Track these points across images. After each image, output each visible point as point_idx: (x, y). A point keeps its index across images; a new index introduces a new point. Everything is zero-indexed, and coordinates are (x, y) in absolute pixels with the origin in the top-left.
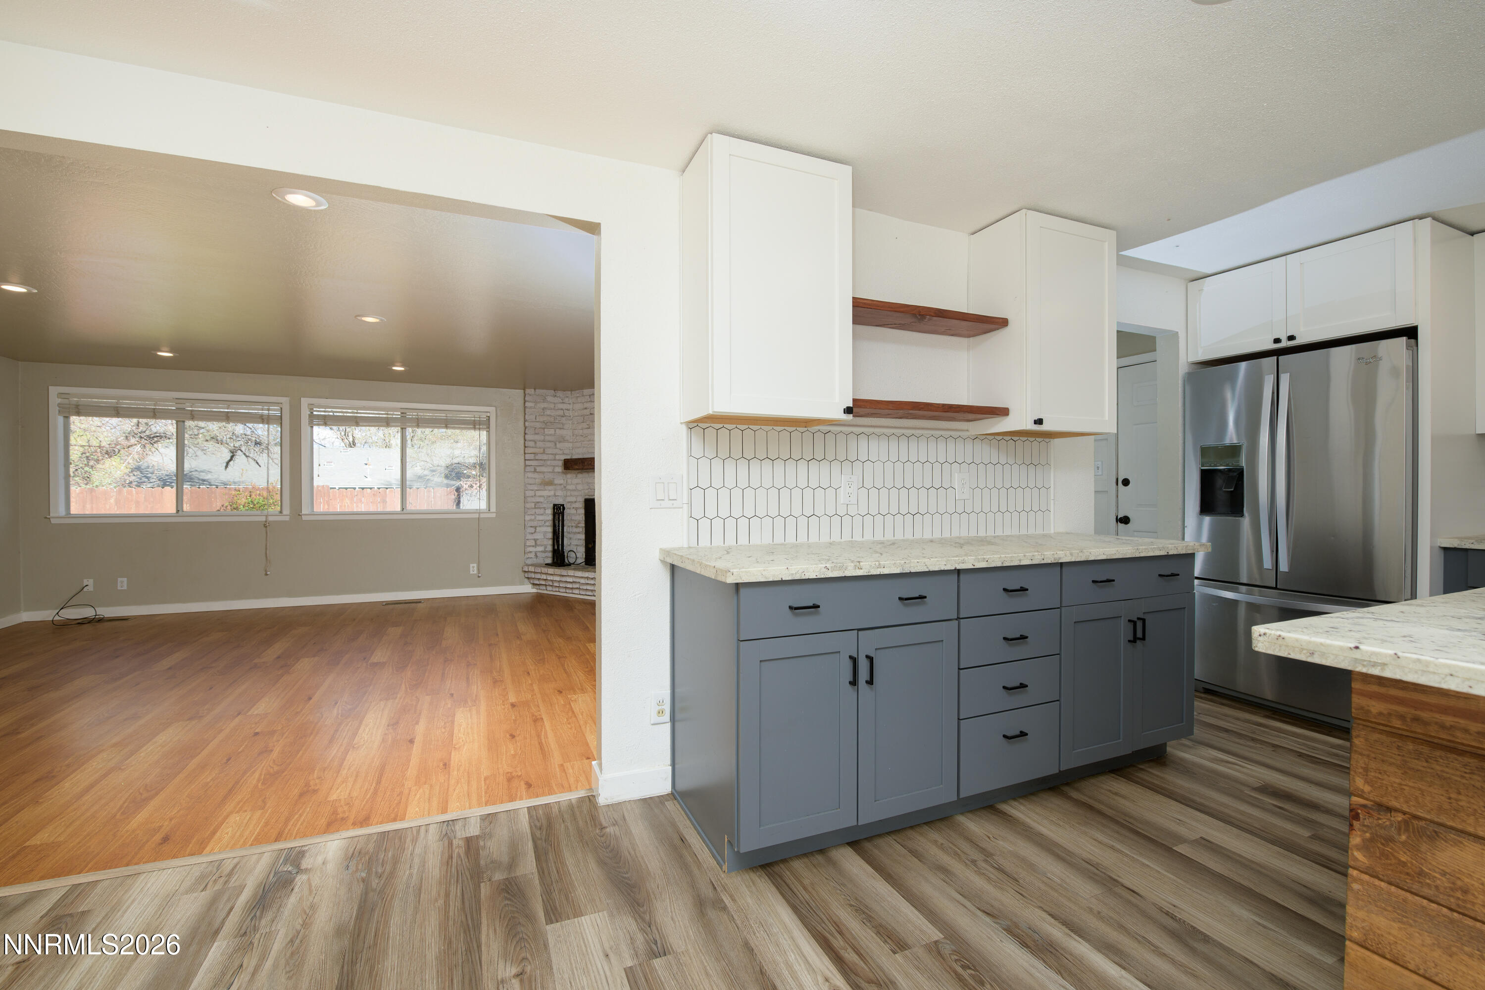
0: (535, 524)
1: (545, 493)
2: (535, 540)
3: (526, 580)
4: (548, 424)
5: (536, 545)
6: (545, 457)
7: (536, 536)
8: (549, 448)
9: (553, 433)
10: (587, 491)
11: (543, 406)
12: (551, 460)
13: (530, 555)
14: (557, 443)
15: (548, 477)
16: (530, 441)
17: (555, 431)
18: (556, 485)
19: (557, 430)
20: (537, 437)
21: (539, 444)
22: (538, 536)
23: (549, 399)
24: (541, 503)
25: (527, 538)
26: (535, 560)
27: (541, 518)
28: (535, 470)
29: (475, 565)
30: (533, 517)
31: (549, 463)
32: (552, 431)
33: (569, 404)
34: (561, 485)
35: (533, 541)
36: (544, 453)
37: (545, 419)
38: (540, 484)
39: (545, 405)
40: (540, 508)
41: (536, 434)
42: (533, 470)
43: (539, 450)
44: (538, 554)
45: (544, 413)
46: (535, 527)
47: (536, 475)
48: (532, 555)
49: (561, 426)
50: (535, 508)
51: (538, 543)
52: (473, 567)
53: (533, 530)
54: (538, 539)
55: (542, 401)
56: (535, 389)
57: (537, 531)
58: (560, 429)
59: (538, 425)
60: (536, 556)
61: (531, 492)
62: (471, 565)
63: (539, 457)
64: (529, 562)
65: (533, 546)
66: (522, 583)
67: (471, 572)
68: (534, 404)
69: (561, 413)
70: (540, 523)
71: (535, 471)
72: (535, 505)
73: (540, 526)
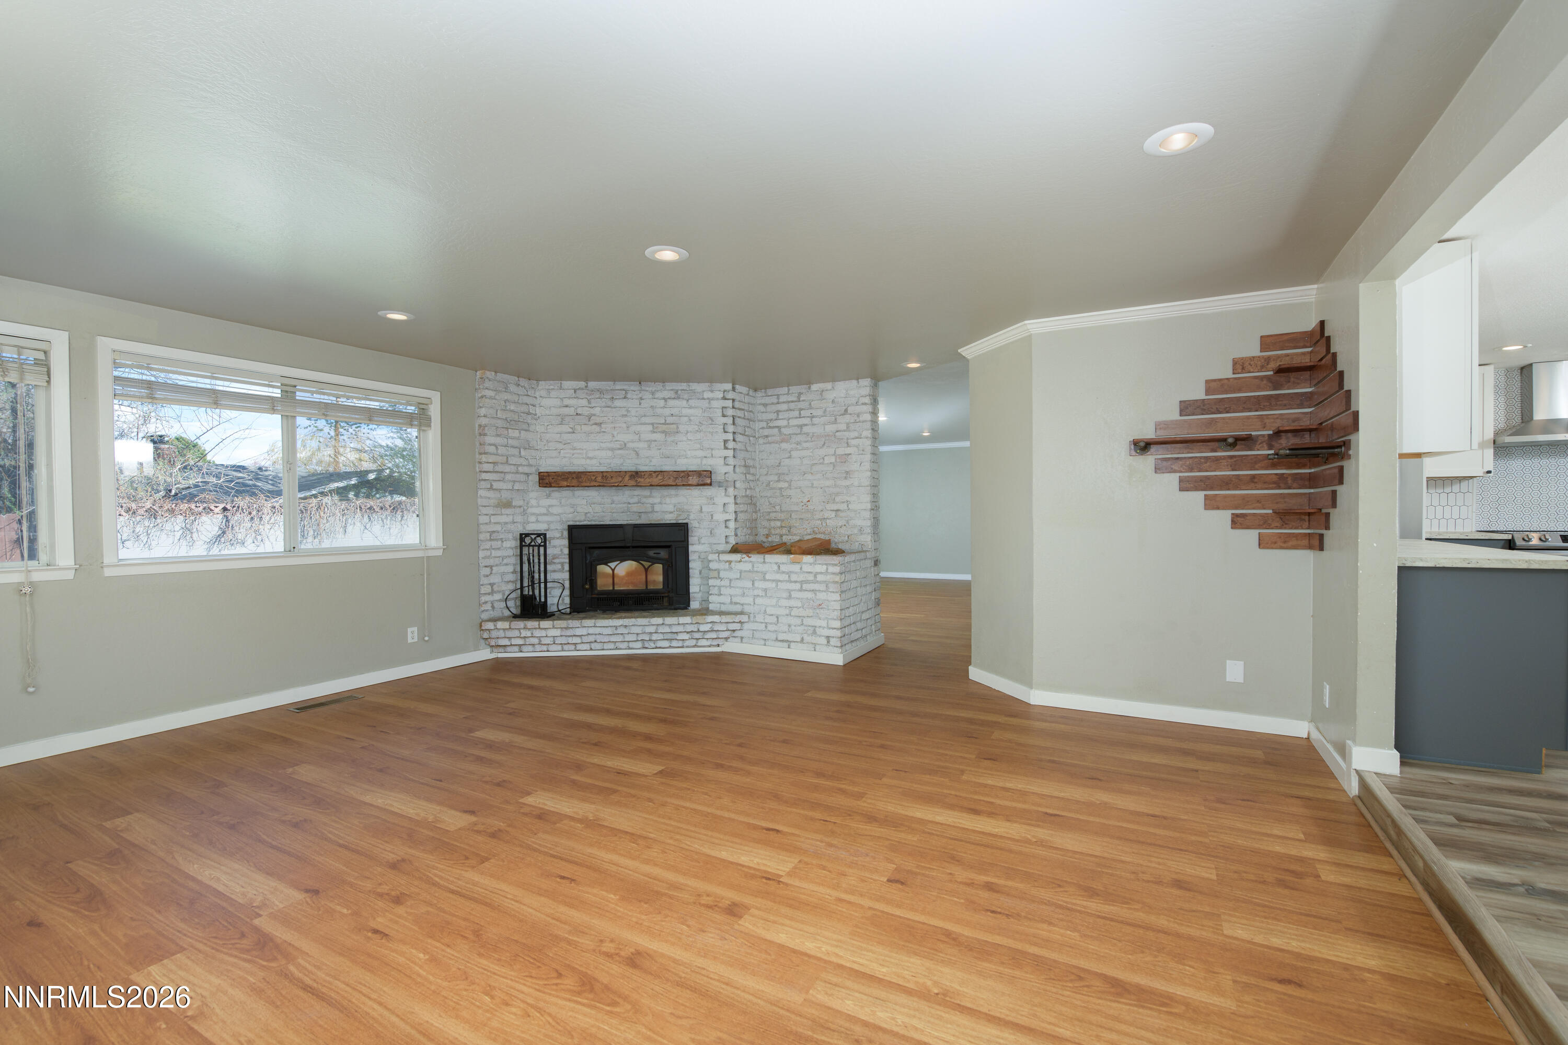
0: (491, 562)
1: (503, 519)
2: (492, 585)
3: (482, 642)
4: (512, 423)
5: (492, 593)
6: (507, 468)
7: (493, 579)
8: (513, 456)
9: (518, 435)
10: (570, 516)
11: (506, 398)
12: (512, 473)
13: (485, 607)
14: (522, 450)
15: (505, 495)
16: (490, 445)
17: (520, 433)
18: (514, 507)
19: (523, 432)
20: (498, 440)
21: (502, 450)
22: (495, 579)
23: (512, 388)
24: (498, 532)
25: (481, 583)
26: (492, 612)
27: (498, 553)
28: (491, 485)
29: (415, 629)
30: (488, 553)
31: (509, 477)
32: (515, 434)
33: (535, 397)
34: (520, 507)
35: (489, 587)
36: (507, 462)
37: (509, 415)
38: (496, 506)
39: (506, 396)
40: (497, 540)
41: (498, 435)
42: (489, 486)
43: (501, 458)
44: (496, 605)
45: (506, 406)
46: (491, 567)
47: (491, 494)
48: (488, 607)
49: (525, 426)
50: (491, 540)
51: (495, 588)
52: (412, 632)
53: (488, 571)
54: (494, 584)
55: (504, 390)
56: (496, 372)
57: (494, 572)
58: (526, 430)
59: (500, 423)
60: (493, 607)
61: (485, 517)
62: (409, 630)
63: (500, 468)
64: (485, 616)
65: (489, 594)
66: (476, 648)
67: (410, 641)
68: (495, 393)
69: (524, 408)
70: (497, 561)
71: (491, 488)
72: (490, 536)
73: (497, 565)
